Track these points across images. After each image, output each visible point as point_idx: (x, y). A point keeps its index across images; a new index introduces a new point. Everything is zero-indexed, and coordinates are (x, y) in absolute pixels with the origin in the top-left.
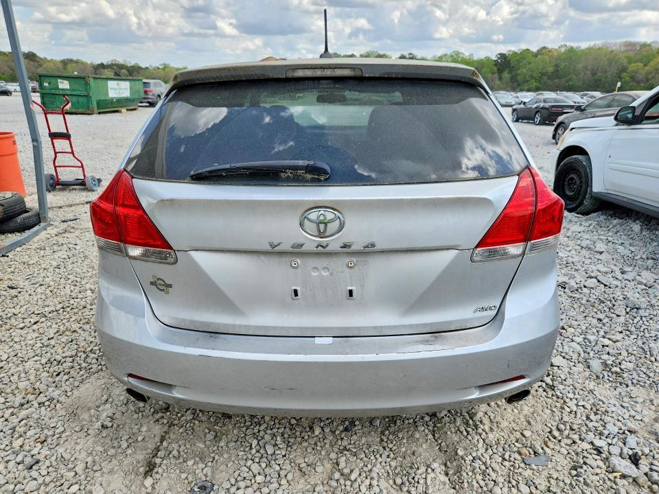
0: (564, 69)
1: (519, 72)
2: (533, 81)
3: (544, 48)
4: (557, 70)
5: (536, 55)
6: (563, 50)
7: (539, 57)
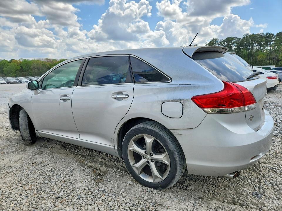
0: (25, 68)
1: (4, 69)
2: (12, 73)
3: (13, 59)
4: (22, 69)
5: (10, 62)
6: (22, 60)
7: (11, 63)
